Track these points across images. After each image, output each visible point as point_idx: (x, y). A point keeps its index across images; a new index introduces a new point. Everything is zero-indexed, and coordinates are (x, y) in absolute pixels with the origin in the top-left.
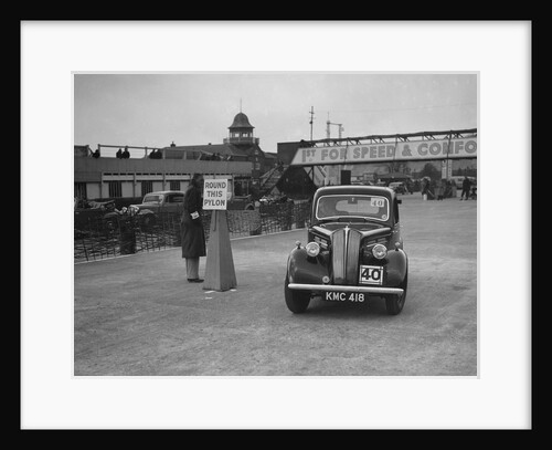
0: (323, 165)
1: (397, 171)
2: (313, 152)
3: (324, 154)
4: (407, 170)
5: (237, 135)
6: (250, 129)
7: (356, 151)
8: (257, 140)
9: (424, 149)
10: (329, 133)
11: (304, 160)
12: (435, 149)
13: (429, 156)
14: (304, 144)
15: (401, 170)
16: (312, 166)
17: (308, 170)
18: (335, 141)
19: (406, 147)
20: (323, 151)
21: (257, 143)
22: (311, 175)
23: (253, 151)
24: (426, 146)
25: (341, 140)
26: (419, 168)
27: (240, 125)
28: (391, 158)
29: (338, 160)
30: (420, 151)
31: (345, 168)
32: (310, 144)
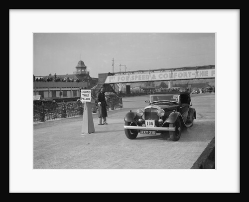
0: (118, 83)
1: (149, 85)
2: (114, 77)
3: (119, 79)
4: (154, 85)
5: (80, 70)
6: (85, 68)
7: (132, 77)
8: (88, 72)
9: (161, 76)
10: (121, 69)
11: (110, 81)
12: (166, 76)
13: (163, 79)
14: (110, 74)
15: (151, 85)
16: (114, 84)
17: (112, 85)
18: (123, 73)
19: (154, 75)
20: (118, 77)
21: (88, 74)
22: (113, 88)
23: (87, 77)
24: (162, 75)
25: (126, 73)
26: (159, 84)
27: (80, 66)
28: (147, 80)
29: (125, 81)
30: (159, 77)
31: (128, 84)
32: (113, 74)
